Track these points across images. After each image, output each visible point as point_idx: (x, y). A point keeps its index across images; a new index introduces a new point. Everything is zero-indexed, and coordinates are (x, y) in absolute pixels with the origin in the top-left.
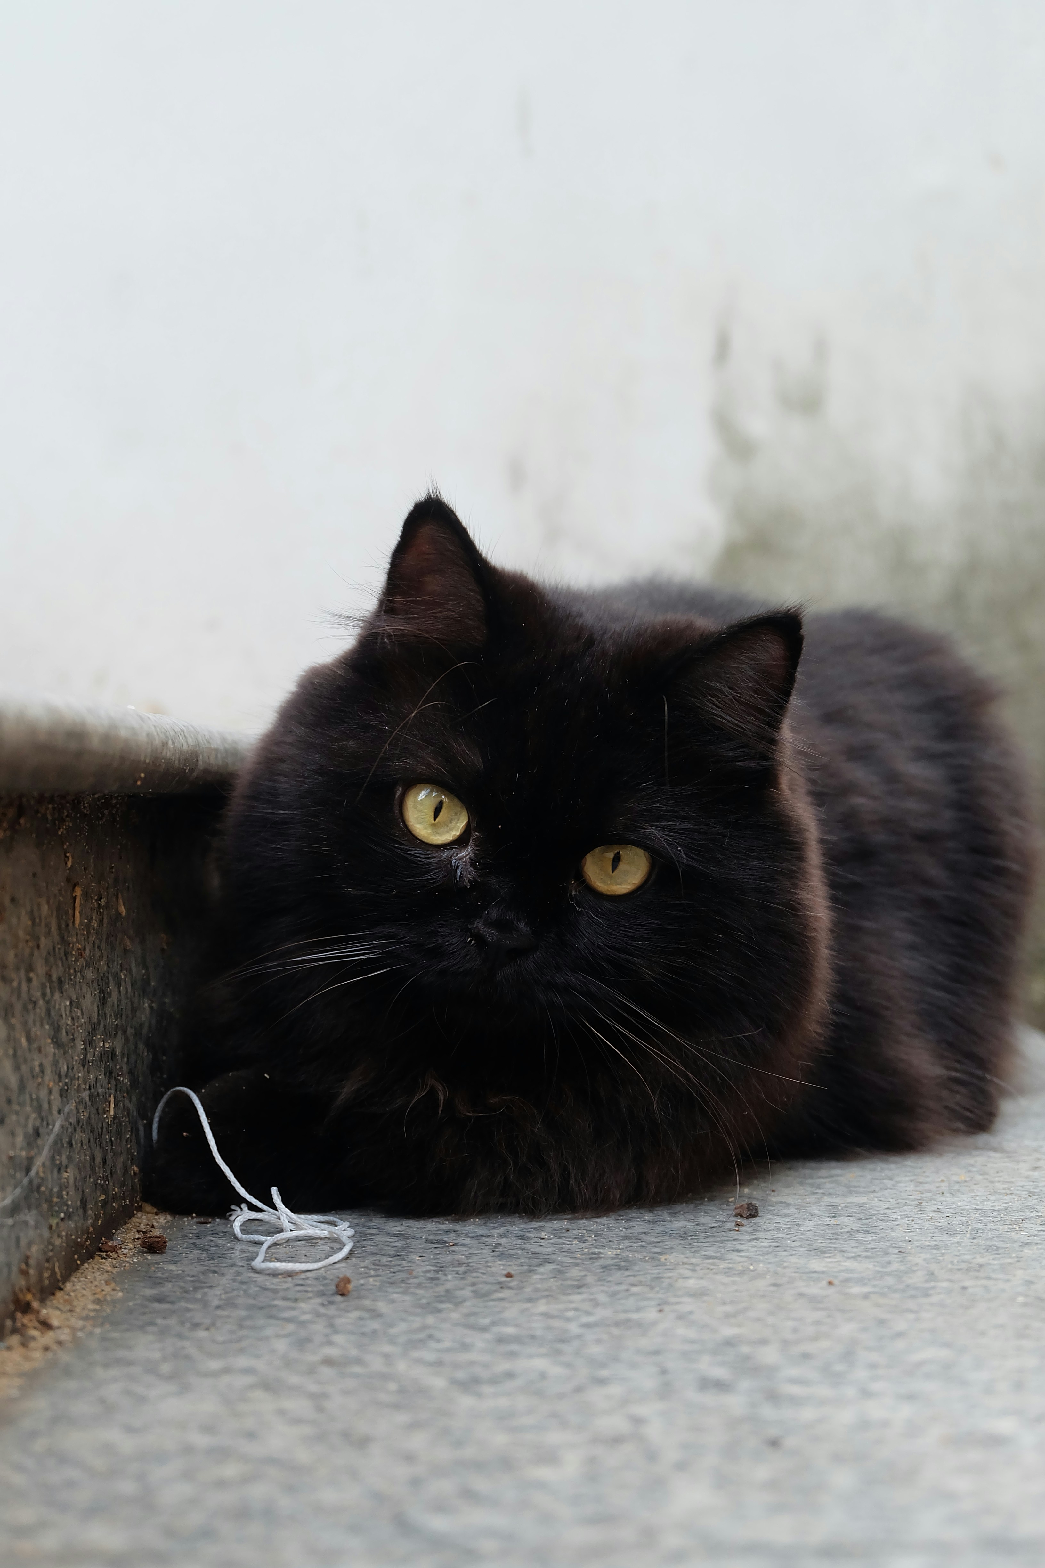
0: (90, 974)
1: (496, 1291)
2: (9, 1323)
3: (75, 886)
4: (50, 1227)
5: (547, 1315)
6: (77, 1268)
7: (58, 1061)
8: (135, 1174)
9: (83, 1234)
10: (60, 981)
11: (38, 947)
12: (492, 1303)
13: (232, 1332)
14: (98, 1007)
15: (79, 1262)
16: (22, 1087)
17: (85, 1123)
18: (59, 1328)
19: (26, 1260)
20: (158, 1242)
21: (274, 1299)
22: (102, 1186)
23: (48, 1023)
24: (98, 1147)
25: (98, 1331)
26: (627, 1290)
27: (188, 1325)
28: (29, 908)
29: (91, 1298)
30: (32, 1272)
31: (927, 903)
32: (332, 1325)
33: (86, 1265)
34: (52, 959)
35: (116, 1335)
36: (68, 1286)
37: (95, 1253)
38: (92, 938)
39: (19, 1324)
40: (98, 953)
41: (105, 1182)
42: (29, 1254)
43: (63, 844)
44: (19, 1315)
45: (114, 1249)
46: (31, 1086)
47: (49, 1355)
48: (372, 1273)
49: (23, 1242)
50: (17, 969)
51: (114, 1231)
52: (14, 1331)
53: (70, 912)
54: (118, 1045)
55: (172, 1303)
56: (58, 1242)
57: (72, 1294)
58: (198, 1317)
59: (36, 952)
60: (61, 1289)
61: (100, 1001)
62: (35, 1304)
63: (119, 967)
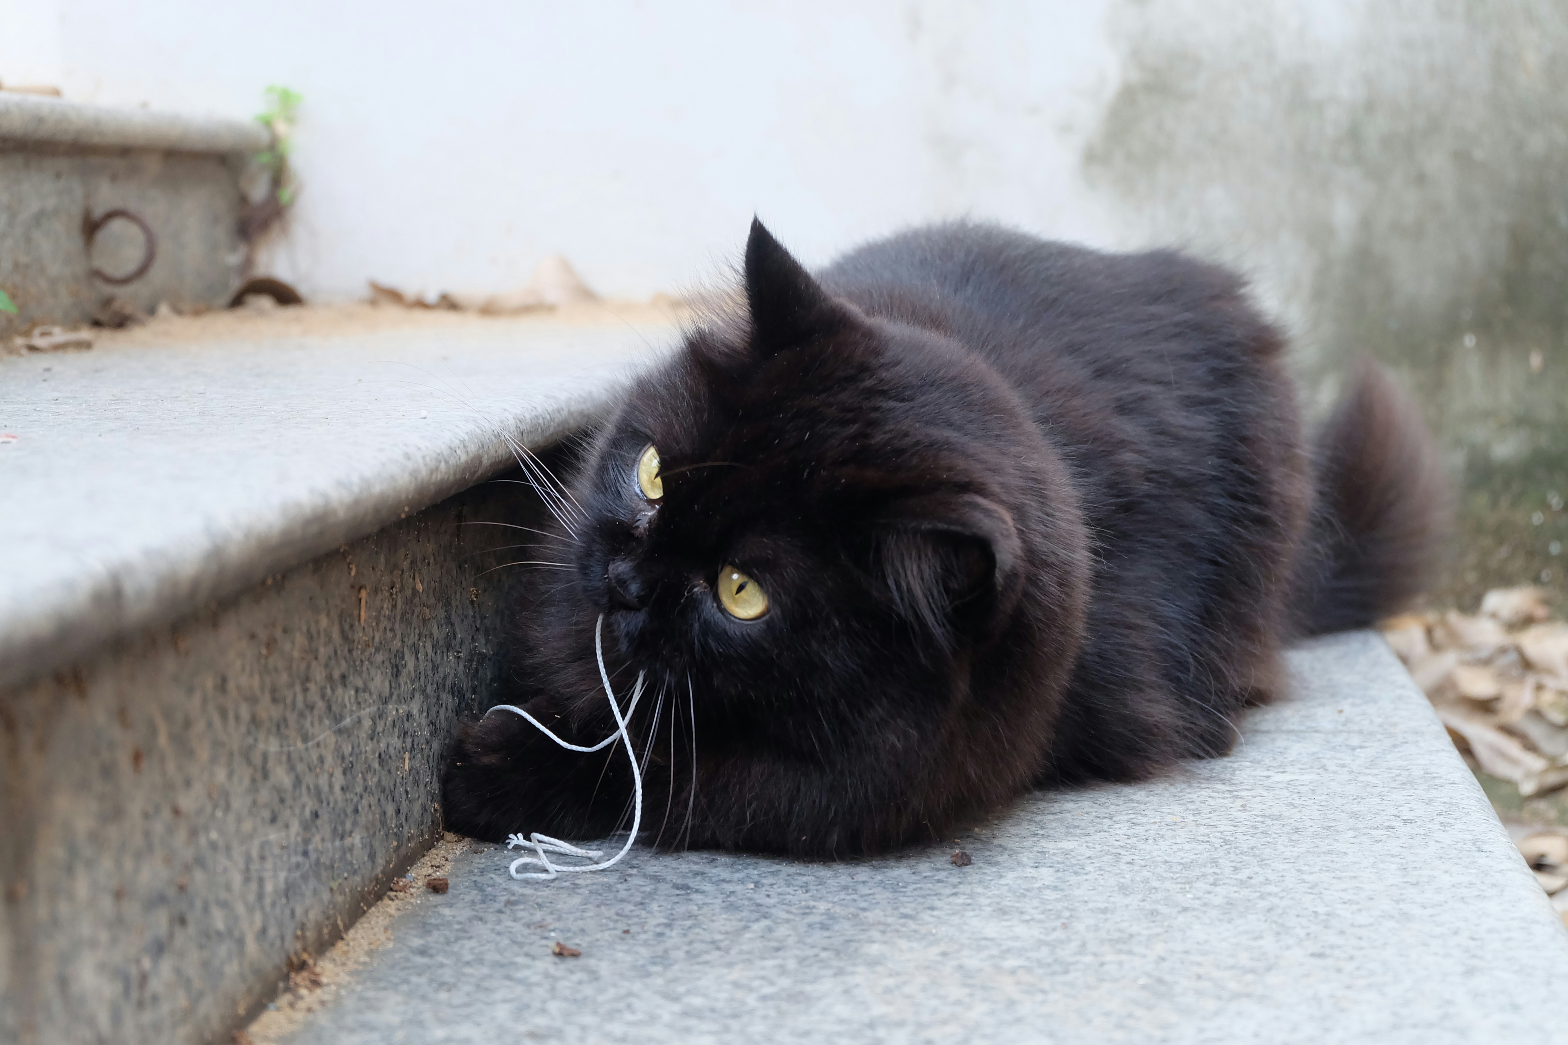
0: (379, 658)
1: (707, 952)
2: (281, 985)
3: (360, 588)
4: (331, 890)
5: (736, 985)
6: (364, 912)
7: (340, 747)
8: (436, 810)
9: (371, 882)
10: (344, 677)
11: (316, 658)
12: (697, 967)
13: (468, 994)
14: (390, 682)
15: (365, 908)
16: (298, 782)
17: (373, 788)
18: (328, 985)
19: (303, 927)
20: (441, 884)
21: (518, 955)
22: (395, 834)
23: (328, 718)
24: (390, 803)
25: (359, 988)
26: (816, 955)
27: (435, 985)
28: (304, 628)
29: (366, 948)
30: (309, 934)
31: (1186, 547)
32: (553, 989)
33: (373, 909)
34: (333, 662)
35: (371, 994)
36: (352, 933)
37: (385, 894)
38: (385, 623)
39: (291, 983)
40: (390, 635)
41: (399, 829)
42: (305, 921)
43: (345, 558)
44: (293, 975)
45: (404, 889)
46: (309, 779)
47: (310, 1017)
48: (611, 925)
49: (299, 911)
50: (291, 685)
51: (409, 868)
52: (287, 990)
53: (356, 612)
54: (415, 707)
55: (431, 956)
56: (339, 899)
57: (351, 944)
58: (447, 975)
59: (314, 663)
60: (342, 939)
61: (392, 675)
62: (311, 962)
63: (417, 637)
